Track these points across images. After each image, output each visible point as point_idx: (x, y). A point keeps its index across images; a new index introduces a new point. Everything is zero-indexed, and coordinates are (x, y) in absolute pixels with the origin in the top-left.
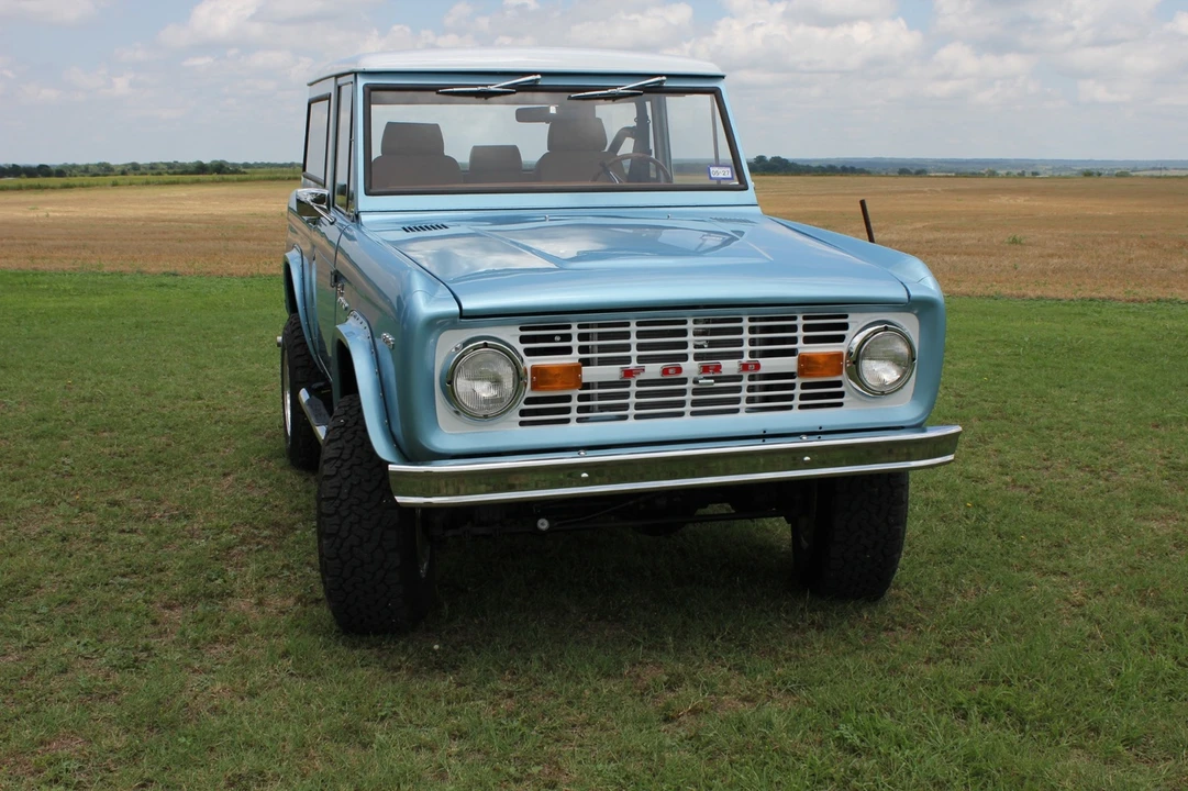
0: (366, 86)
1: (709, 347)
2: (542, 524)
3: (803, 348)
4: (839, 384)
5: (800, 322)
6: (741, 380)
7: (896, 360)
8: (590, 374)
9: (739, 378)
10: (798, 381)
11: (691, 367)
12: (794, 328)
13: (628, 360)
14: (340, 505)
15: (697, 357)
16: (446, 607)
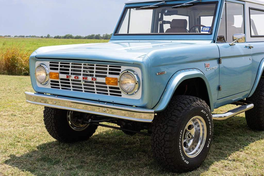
4: (119, 88)
10: (108, 86)
11: (81, 78)
15: (84, 75)
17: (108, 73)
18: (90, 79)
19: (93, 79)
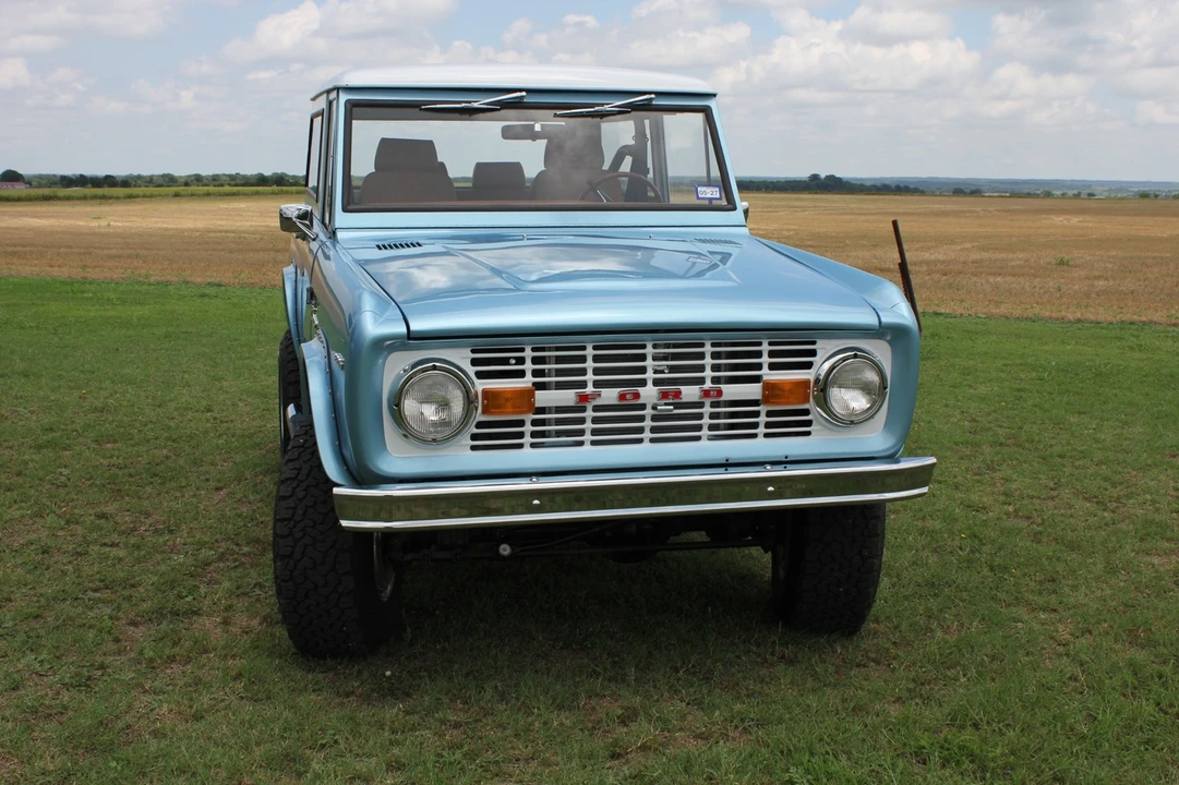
0: (347, 102)
1: (670, 373)
2: (504, 550)
3: (769, 375)
4: (806, 412)
5: (765, 348)
6: (702, 407)
7: (866, 388)
8: (543, 398)
9: (701, 405)
10: (763, 409)
11: (649, 393)
12: (759, 354)
13: (583, 385)
14: (295, 526)
15: (656, 382)
16: (409, 630)
17: (765, 367)
18: (690, 393)
19: (706, 393)
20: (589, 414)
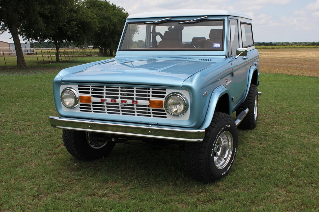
0: (127, 22)
1: (127, 96)
2: (113, 140)
4: (164, 110)
5: (151, 90)
9: (133, 105)
11: (119, 101)
12: (149, 92)
15: (122, 98)
17: (151, 96)
18: (129, 101)
19: (133, 102)
20: (105, 105)
